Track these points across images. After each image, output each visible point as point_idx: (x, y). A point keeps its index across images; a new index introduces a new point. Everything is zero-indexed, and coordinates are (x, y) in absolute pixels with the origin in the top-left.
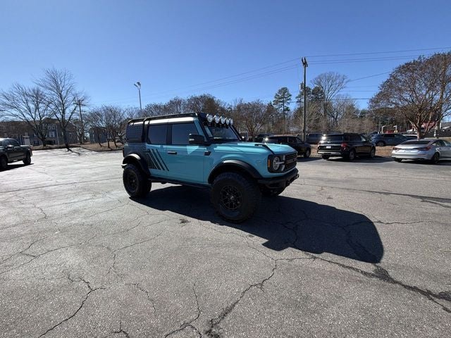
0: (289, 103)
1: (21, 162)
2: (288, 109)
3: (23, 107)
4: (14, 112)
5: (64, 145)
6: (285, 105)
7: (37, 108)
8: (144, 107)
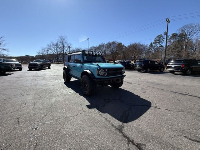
0: (163, 43)
1: (48, 68)
2: (161, 46)
3: (53, 49)
4: (51, 51)
5: (63, 62)
6: (160, 44)
7: (57, 49)
8: (90, 48)
